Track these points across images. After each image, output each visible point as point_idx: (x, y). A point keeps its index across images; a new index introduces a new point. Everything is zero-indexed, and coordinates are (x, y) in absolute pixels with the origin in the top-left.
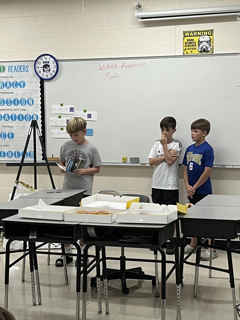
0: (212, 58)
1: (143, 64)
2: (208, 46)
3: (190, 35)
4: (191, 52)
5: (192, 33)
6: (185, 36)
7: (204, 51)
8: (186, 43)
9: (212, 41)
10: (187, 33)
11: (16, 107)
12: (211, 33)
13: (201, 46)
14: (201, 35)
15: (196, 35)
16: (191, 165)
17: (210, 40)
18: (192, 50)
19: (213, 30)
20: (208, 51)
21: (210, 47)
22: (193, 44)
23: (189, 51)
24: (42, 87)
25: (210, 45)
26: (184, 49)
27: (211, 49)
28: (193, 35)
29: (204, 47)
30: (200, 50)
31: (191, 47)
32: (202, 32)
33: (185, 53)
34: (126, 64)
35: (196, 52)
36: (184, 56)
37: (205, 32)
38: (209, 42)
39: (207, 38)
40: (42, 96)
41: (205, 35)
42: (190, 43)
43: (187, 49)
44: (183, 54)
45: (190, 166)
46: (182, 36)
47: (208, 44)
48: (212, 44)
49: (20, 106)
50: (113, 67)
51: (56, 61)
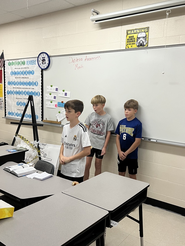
0: (146, 51)
1: (98, 57)
2: (144, 41)
3: (131, 33)
4: (132, 46)
5: (132, 31)
6: (128, 34)
7: (141, 45)
8: (128, 40)
9: (147, 37)
10: (129, 31)
11: (30, 87)
12: (147, 30)
13: (139, 41)
14: (140, 33)
15: (136, 32)
16: (125, 135)
17: (146, 36)
18: (132, 45)
19: (149, 27)
20: (144, 45)
21: (145, 42)
22: (133, 40)
23: (130, 46)
24: (42, 74)
26: (126, 44)
27: (147, 44)
28: (133, 33)
29: (141, 42)
30: (138, 44)
31: (132, 43)
32: (141, 30)
33: (127, 47)
34: (88, 58)
35: (135, 46)
36: (126, 50)
37: (142, 30)
38: (145, 38)
39: (143, 35)
40: (42, 80)
41: (143, 32)
42: (131, 39)
43: (128, 44)
44: (126, 48)
46: (126, 34)
47: (144, 39)
48: (147, 39)
49: (31, 87)
50: (80, 60)
51: (49, 57)
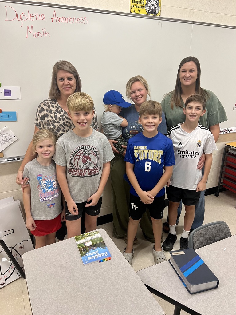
0: (160, 22)
1: (83, 19)
2: (156, 6)
4: (139, 11)
7: (152, 12)
9: (160, 1)
13: (149, 5)
16: (148, 164)
18: (140, 9)
20: (156, 14)
21: (158, 8)
22: (141, 1)
25: (158, 6)
26: (131, 6)
27: (159, 11)
29: (153, 7)
30: (148, 10)
31: (139, 5)
33: (132, 10)
35: (144, 12)
36: (131, 14)
43: (134, 6)
44: (130, 12)
45: (146, 166)
47: (157, 4)
48: (159, 5)
